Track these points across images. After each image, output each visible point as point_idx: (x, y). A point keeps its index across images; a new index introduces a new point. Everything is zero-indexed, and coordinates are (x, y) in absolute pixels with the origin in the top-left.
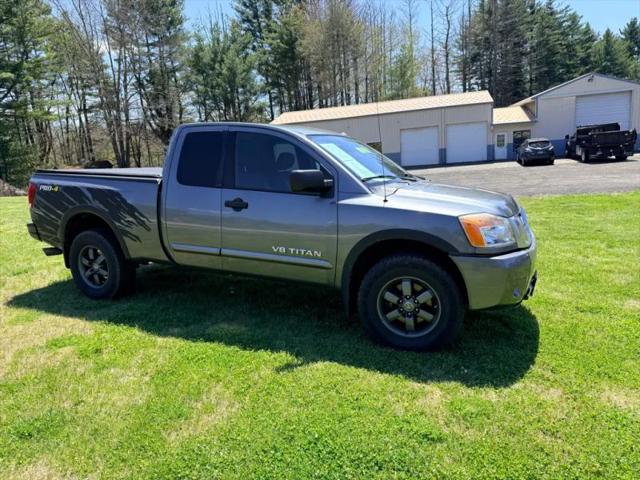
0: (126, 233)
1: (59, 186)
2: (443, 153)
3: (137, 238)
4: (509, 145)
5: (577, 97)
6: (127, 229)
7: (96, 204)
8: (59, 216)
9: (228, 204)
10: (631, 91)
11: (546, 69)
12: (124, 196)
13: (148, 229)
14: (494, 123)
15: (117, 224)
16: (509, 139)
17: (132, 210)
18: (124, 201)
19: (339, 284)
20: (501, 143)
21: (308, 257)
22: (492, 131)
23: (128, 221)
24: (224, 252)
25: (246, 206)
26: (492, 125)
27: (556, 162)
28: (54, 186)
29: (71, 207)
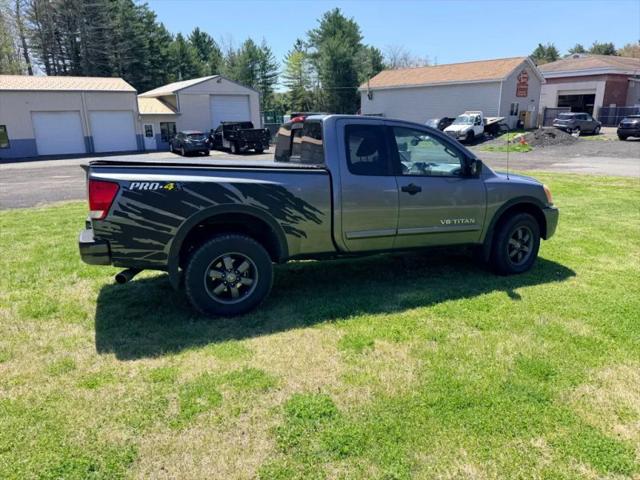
0: (290, 230)
1: (175, 183)
2: (89, 141)
3: (303, 233)
4: (157, 135)
5: (211, 95)
6: (292, 225)
7: (249, 201)
8: (176, 223)
9: (404, 190)
10: (248, 96)
11: (136, 61)
12: (290, 190)
13: (319, 222)
14: (142, 112)
15: (279, 221)
16: (157, 130)
17: (299, 204)
18: (290, 195)
19: (482, 241)
20: (149, 133)
21: (467, 224)
22: (140, 121)
23: (295, 218)
24: (400, 231)
25: (419, 190)
26: (140, 115)
27: (212, 153)
28: (163, 183)
29: (202, 208)
